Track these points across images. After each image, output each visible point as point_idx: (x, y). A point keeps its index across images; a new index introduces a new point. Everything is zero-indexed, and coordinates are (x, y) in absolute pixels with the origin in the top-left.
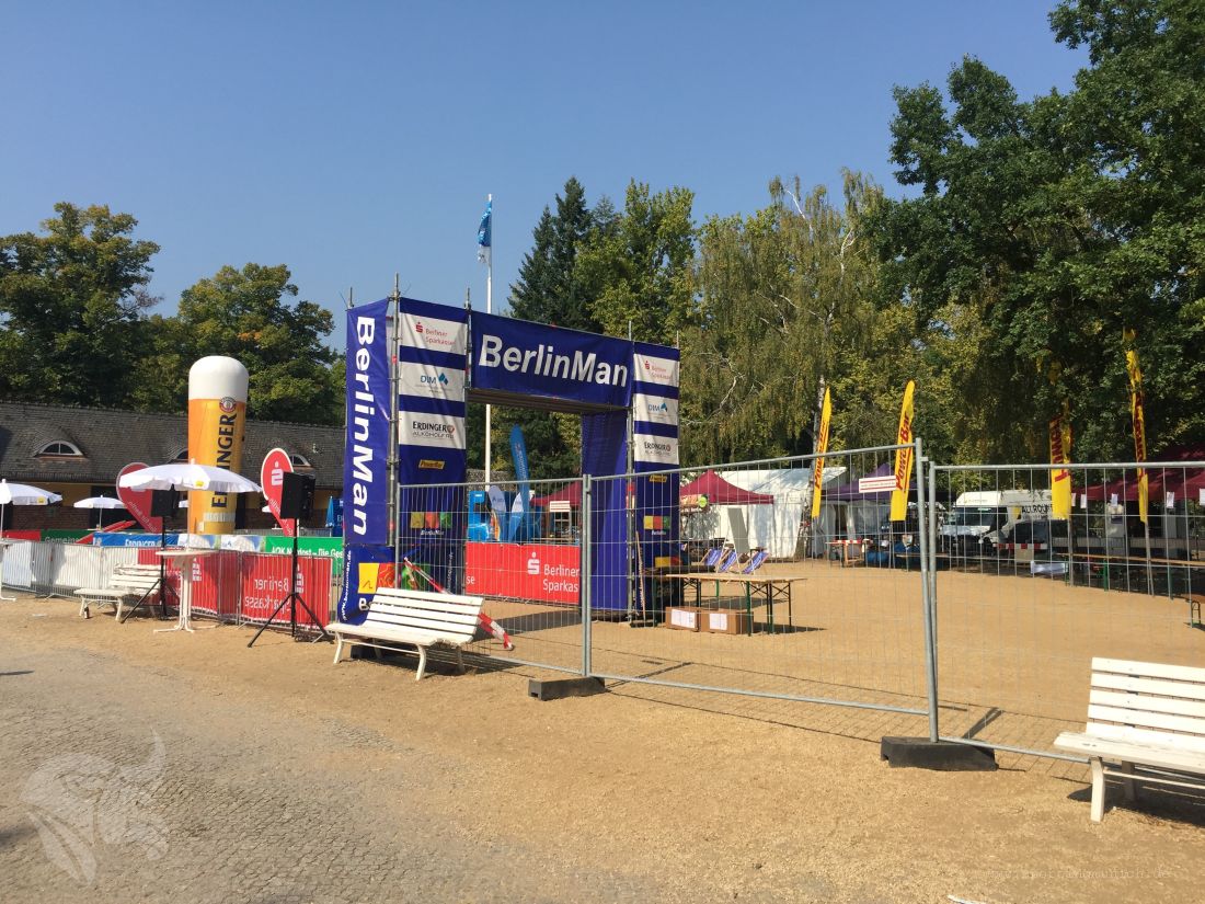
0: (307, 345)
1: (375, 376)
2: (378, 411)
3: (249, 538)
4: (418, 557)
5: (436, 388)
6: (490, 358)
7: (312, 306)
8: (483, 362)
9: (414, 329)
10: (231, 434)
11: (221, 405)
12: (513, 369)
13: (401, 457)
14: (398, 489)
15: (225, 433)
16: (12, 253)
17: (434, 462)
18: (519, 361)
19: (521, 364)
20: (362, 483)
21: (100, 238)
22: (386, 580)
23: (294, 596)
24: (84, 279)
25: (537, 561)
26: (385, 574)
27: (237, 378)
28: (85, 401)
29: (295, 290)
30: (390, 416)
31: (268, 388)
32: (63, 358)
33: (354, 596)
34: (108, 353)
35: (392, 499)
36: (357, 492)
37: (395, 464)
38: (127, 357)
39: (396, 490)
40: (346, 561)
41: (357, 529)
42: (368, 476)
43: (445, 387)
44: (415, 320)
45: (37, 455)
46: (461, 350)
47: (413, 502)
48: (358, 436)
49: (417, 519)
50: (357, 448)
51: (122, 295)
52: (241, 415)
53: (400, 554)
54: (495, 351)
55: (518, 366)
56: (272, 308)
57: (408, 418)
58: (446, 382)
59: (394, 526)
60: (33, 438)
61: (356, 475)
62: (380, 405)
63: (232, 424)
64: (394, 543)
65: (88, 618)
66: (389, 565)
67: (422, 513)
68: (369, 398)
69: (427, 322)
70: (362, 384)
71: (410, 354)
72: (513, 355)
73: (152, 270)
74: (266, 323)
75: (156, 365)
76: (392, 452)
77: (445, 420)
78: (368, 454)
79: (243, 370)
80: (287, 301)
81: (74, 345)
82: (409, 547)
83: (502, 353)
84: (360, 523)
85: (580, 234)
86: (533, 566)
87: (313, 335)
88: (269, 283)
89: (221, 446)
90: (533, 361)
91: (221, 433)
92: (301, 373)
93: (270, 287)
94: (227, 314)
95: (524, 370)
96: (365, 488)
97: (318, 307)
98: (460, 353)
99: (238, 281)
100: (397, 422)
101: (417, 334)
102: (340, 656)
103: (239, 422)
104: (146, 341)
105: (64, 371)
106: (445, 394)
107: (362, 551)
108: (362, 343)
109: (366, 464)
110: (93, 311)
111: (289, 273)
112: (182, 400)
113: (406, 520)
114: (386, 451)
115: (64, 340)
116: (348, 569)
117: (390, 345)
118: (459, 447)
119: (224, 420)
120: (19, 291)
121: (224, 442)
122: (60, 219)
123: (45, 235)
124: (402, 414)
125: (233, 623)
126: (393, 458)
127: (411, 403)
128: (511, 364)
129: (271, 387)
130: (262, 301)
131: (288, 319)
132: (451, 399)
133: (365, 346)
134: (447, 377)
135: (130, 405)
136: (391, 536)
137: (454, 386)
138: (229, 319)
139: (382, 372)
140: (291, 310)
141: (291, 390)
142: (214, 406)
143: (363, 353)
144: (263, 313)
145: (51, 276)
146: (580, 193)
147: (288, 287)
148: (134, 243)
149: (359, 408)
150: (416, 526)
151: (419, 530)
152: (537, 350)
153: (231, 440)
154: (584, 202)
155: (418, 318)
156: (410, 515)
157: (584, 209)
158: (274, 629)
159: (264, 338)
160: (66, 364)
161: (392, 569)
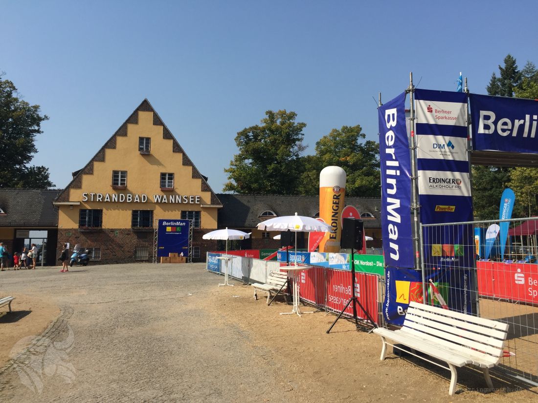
0: (371, 161)
1: (400, 148)
2: (402, 172)
3: (341, 255)
4: (440, 277)
5: (445, 152)
6: (487, 127)
7: (372, 142)
8: (481, 130)
9: (426, 110)
10: (338, 204)
11: (334, 190)
12: (505, 134)
13: (421, 204)
14: (421, 228)
15: (335, 203)
16: (251, 134)
17: (447, 207)
18: (510, 128)
19: (512, 130)
20: (394, 223)
21: (283, 123)
22: (417, 295)
23: (355, 300)
24: (277, 141)
25: (522, 275)
26: (415, 290)
27: (341, 176)
28: (280, 193)
29: (364, 136)
30: (411, 175)
31: (354, 182)
32: (271, 176)
33: (394, 305)
34: (288, 172)
35: (416, 235)
36: (391, 230)
37: (417, 209)
38: (295, 173)
39: (419, 228)
40: (387, 278)
41: (392, 256)
42: (397, 219)
43: (453, 151)
44: (426, 104)
45: (260, 217)
46: (463, 123)
47: (432, 237)
48: (390, 191)
49: (437, 249)
50: (389, 200)
51: (292, 147)
52: (343, 194)
53: (426, 276)
54: (490, 122)
55: (509, 132)
56: (354, 145)
57: (425, 176)
58: (453, 147)
59: (419, 254)
60: (258, 209)
61: (390, 218)
62: (403, 168)
63: (339, 199)
64: (420, 267)
65: (257, 299)
66: (417, 284)
67: (440, 245)
68: (396, 164)
69: (435, 105)
70: (390, 155)
71: (424, 129)
72: (505, 124)
73: (303, 135)
74: (352, 152)
75: (308, 176)
76: (414, 201)
77: (453, 175)
78: (397, 203)
79: (343, 173)
80: (361, 141)
81: (275, 169)
82: (432, 270)
83: (495, 123)
84: (395, 253)
85: (515, 85)
86: (519, 278)
87: (373, 156)
88: (353, 133)
89: (333, 209)
90: (522, 127)
91: (334, 203)
92: (368, 174)
93: (353, 136)
94: (335, 150)
95: (515, 134)
96: (395, 227)
97: (375, 142)
98: (463, 125)
99: (339, 135)
100: (416, 179)
101: (428, 114)
102: (384, 355)
103: (342, 198)
104: (302, 166)
105: (271, 181)
106: (453, 156)
107: (397, 272)
108: (389, 127)
109: (395, 210)
110: (280, 154)
111: (361, 129)
112: (317, 190)
113: (428, 251)
114: (410, 200)
115: (271, 168)
116: (388, 284)
117: (408, 123)
118: (466, 195)
119: (335, 197)
120: (254, 149)
121: (335, 208)
122: (268, 118)
123: (262, 125)
124: (420, 173)
125: (323, 310)
126: (415, 205)
127: (426, 164)
128: (504, 130)
129: (355, 181)
130: (350, 143)
131: (362, 149)
132: (457, 159)
133: (391, 128)
134: (453, 143)
135: (298, 193)
136: (417, 262)
137: (460, 150)
138: (336, 152)
139: (403, 143)
140: (363, 145)
141: (364, 182)
142: (330, 190)
143: (390, 134)
144: (350, 148)
145: (265, 142)
146: (514, 62)
147: (361, 135)
148: (296, 124)
149: (389, 172)
150: (437, 255)
151: (439, 257)
152: (524, 119)
153: (338, 206)
154: (516, 67)
155: (429, 103)
156: (431, 247)
157: (516, 71)
158: (345, 318)
159: (351, 159)
160: (272, 178)
161: (420, 287)
